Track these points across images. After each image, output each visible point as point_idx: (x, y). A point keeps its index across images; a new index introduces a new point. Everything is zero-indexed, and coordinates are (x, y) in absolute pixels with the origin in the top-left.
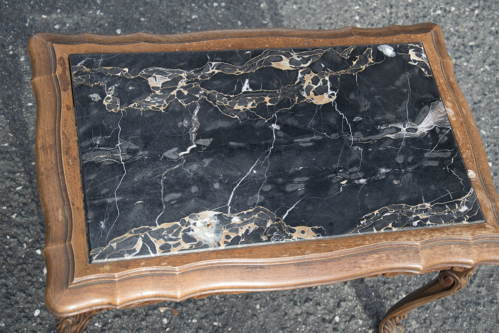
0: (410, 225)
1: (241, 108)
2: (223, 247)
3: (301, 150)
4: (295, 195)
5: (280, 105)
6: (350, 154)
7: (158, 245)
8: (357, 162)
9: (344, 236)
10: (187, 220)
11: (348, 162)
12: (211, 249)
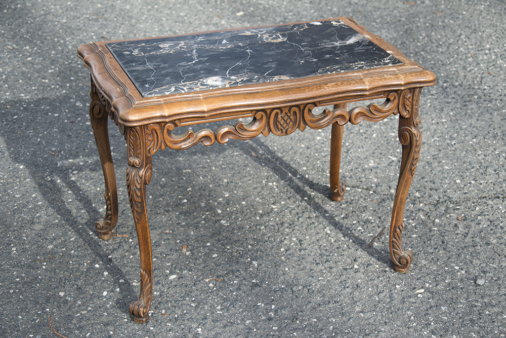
0: (353, 69)
1: (224, 48)
2: (228, 86)
3: (269, 56)
4: (270, 68)
5: (249, 44)
6: (303, 53)
7: (185, 88)
8: (308, 55)
9: (308, 76)
10: (201, 80)
11: (303, 56)
12: (220, 87)
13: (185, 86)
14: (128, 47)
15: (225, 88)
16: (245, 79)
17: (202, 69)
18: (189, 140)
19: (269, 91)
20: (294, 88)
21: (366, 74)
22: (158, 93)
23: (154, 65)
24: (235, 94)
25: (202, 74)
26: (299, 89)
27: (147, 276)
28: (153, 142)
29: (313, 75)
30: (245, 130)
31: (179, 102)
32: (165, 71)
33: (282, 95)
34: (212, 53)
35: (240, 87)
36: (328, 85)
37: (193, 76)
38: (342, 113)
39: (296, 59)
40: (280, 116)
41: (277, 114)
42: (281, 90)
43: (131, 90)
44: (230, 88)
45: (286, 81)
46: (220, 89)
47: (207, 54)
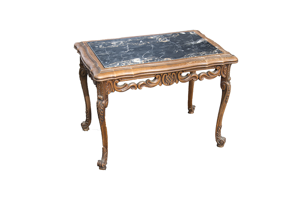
0: (200, 55)
1: (141, 44)
2: (143, 63)
3: (162, 48)
4: (162, 54)
5: (152, 43)
6: (177, 47)
7: (124, 64)
8: (180, 48)
9: (180, 58)
10: (131, 60)
11: (177, 49)
12: (140, 63)
13: (123, 62)
14: (97, 44)
15: (142, 64)
16: (151, 59)
17: (131, 55)
18: (125, 88)
19: (162, 65)
20: (173, 64)
21: (206, 58)
22: (111, 66)
23: (109, 53)
24: (146, 67)
25: (131, 57)
26: (176, 64)
27: (105, 149)
28: (109, 89)
29: (182, 58)
30: (151, 83)
31: (121, 70)
32: (115, 56)
33: (168, 67)
34: (135, 47)
35: (149, 63)
36: (189, 63)
37: (127, 58)
38: (195, 75)
39: (174, 50)
40: (167, 77)
41: (166, 76)
42: (168, 65)
43: (99, 65)
44: (144, 64)
45: (170, 61)
46: (140, 64)
47: (133, 47)
